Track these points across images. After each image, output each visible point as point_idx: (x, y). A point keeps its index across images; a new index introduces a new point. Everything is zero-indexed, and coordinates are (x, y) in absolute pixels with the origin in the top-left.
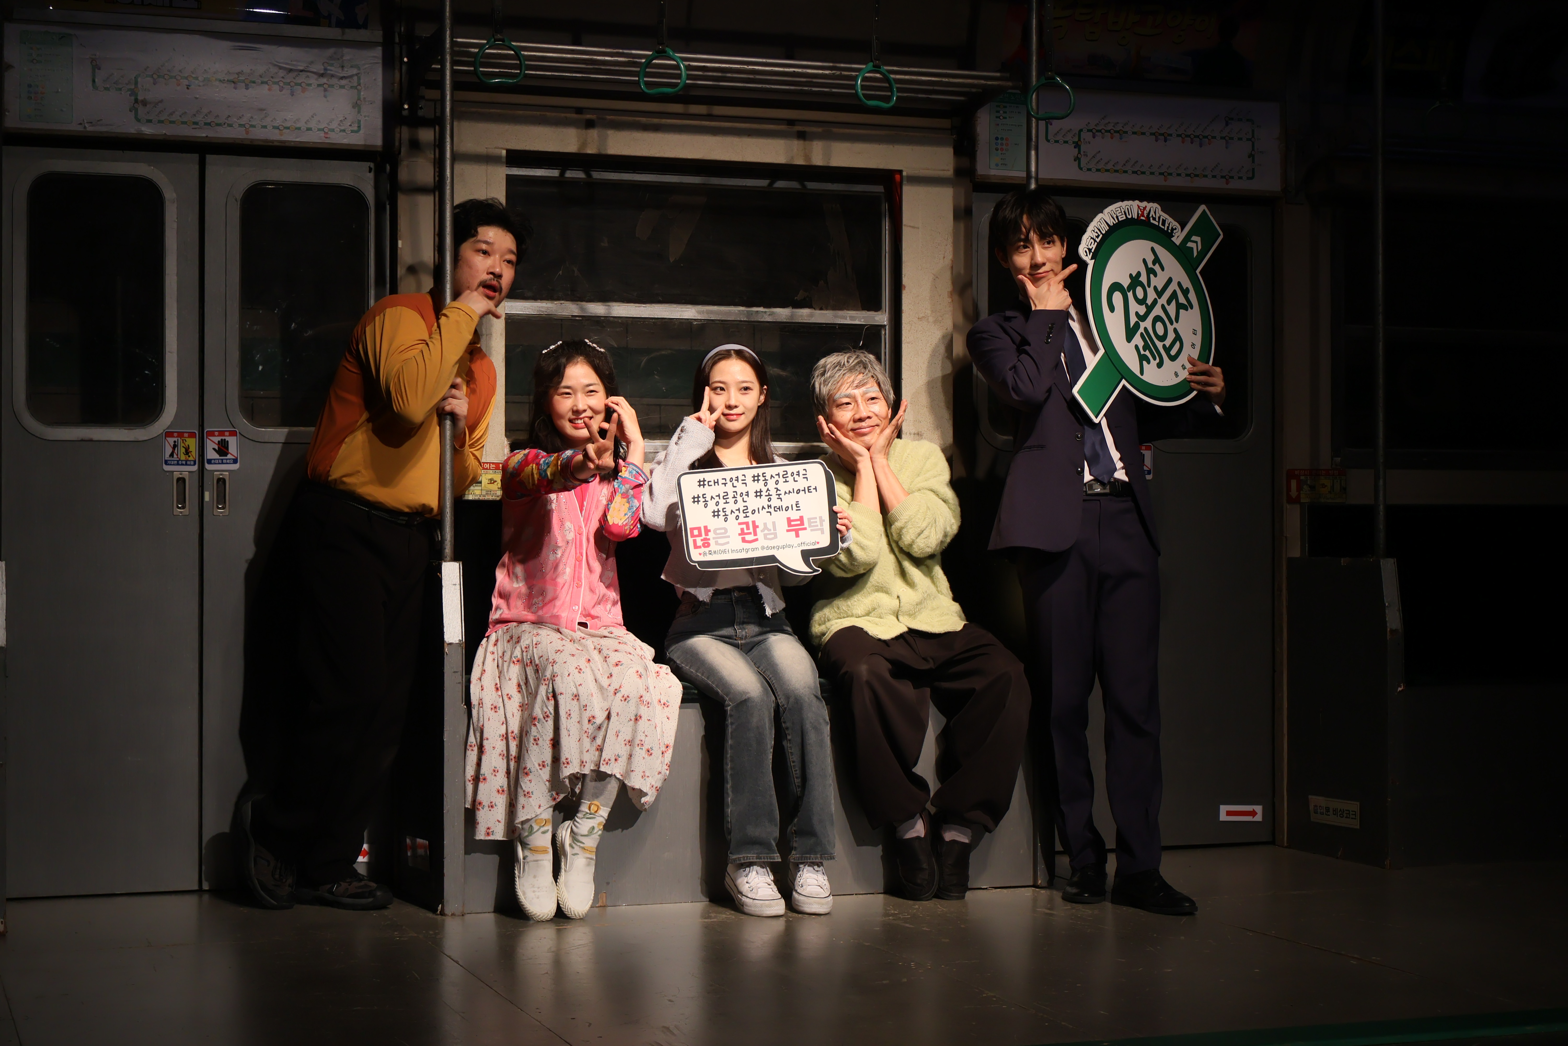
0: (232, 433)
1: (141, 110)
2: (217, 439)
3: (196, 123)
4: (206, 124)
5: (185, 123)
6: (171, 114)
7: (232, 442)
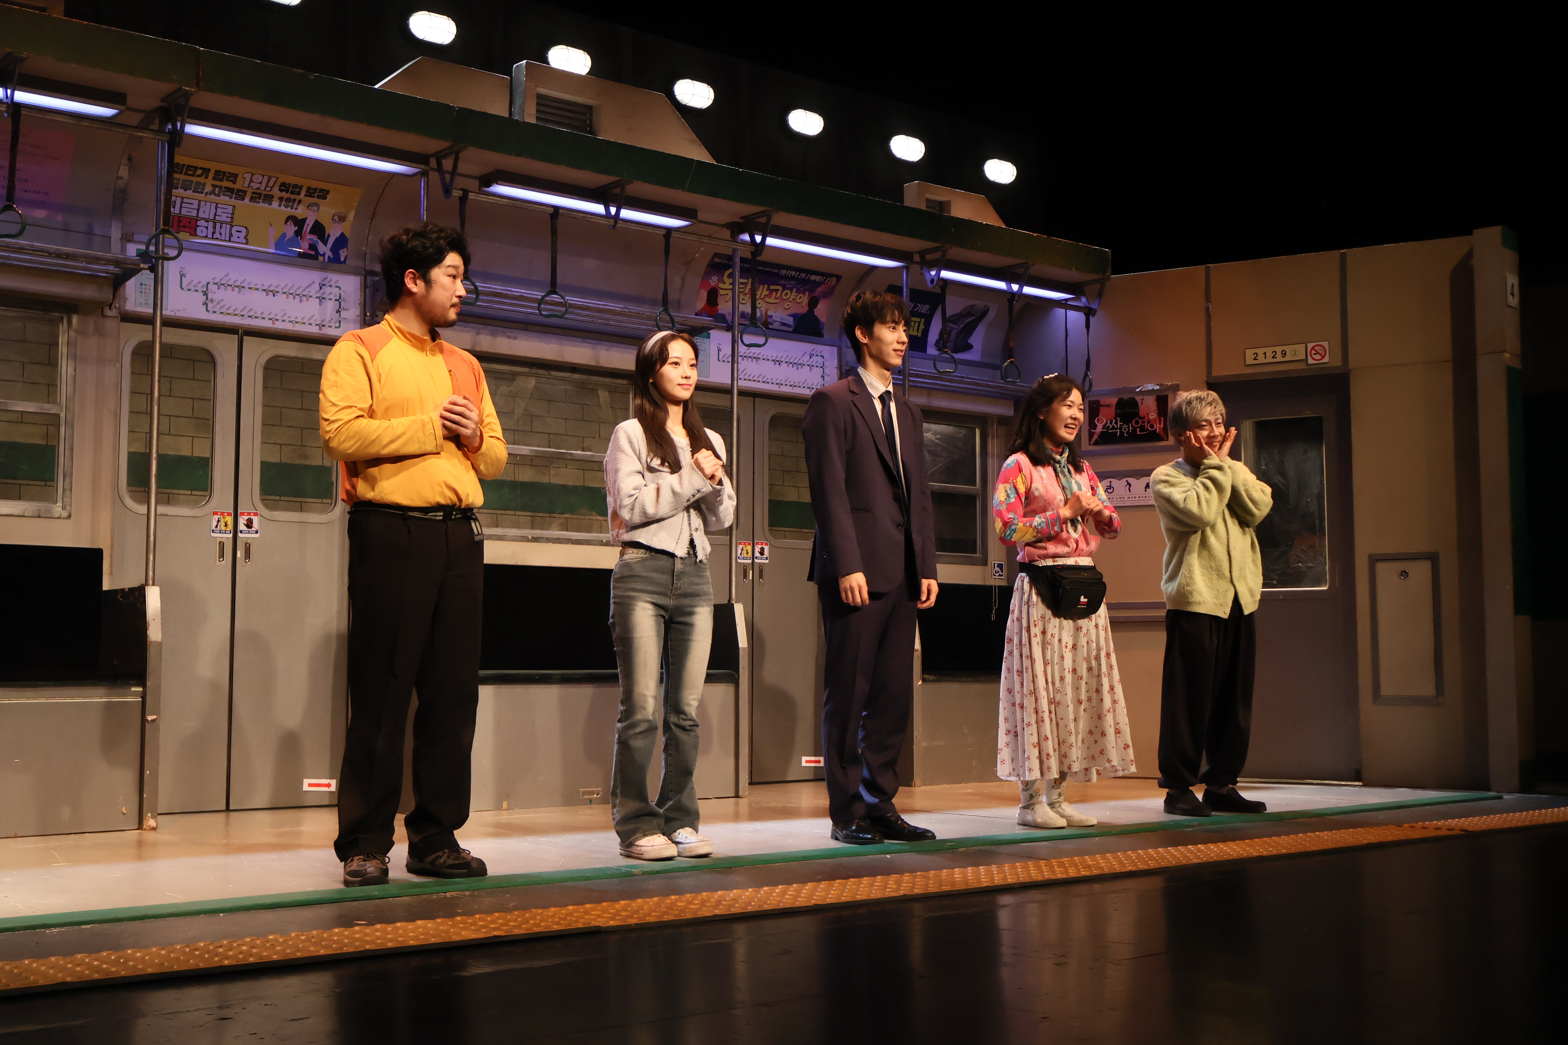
0: (256, 514)
1: (210, 306)
2: (246, 517)
3: (243, 316)
4: (249, 316)
5: (236, 315)
6: (228, 309)
7: (255, 520)
